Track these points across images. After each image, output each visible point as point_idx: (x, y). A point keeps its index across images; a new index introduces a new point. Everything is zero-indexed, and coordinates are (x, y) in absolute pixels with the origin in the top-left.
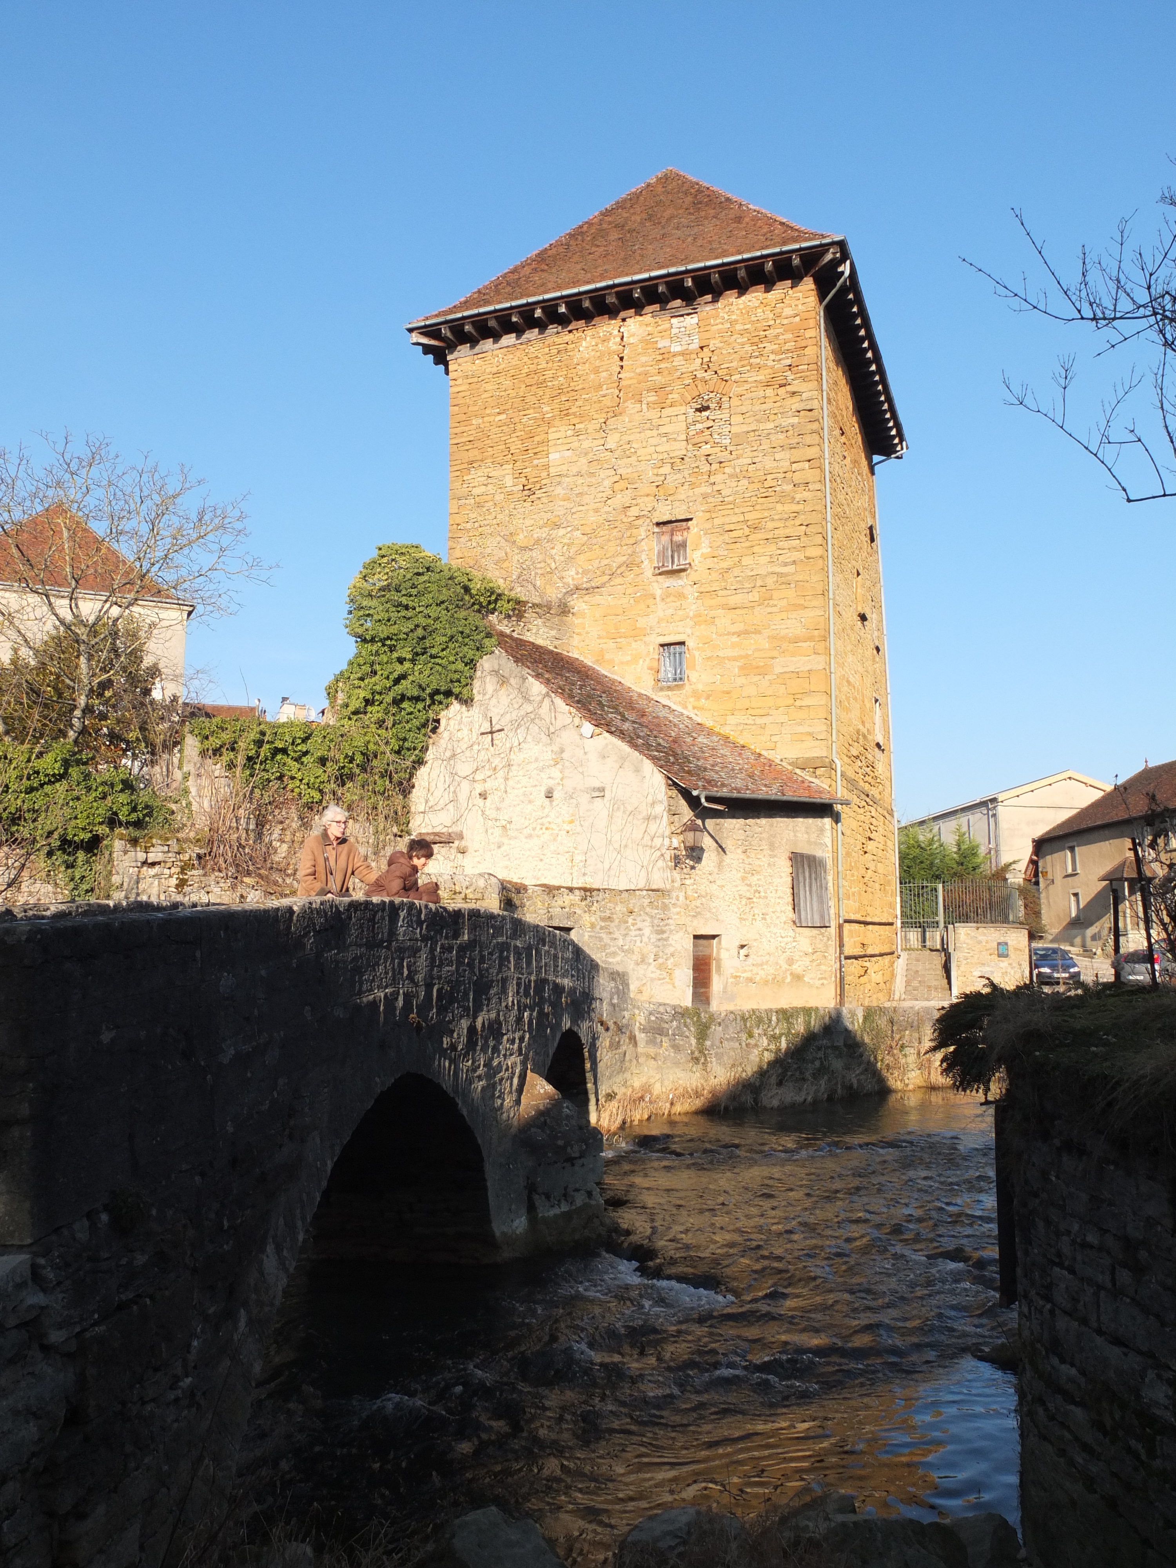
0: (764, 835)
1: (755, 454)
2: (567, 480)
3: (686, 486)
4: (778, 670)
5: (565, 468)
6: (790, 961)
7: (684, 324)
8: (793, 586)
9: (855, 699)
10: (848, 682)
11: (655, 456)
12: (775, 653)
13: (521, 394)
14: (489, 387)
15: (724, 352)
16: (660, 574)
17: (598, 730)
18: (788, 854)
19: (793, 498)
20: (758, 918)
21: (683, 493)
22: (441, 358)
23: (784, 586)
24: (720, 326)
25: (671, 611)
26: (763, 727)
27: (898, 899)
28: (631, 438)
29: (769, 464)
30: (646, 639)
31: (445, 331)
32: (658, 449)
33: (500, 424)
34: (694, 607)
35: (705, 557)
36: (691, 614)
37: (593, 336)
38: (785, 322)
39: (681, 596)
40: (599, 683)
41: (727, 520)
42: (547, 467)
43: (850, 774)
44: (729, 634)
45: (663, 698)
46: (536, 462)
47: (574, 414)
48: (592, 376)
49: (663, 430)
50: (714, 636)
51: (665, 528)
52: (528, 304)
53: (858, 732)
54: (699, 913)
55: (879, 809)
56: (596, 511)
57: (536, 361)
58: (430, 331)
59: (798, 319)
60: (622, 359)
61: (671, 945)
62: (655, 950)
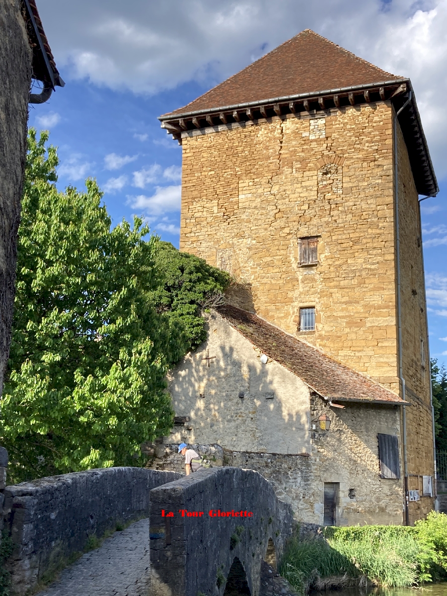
0: (363, 423)
1: (357, 200)
2: (249, 211)
3: (316, 217)
4: (368, 325)
5: (247, 203)
7: (318, 124)
8: (376, 276)
9: (411, 341)
10: (408, 332)
11: (299, 199)
12: (367, 315)
13: (224, 160)
14: (205, 155)
15: (340, 140)
16: (302, 267)
17: (270, 359)
18: (376, 434)
19: (378, 226)
20: (360, 472)
21: (315, 221)
22: (178, 137)
23: (372, 276)
24: (338, 126)
25: (307, 289)
26: (360, 358)
27: (435, 461)
28: (287, 188)
29: (364, 206)
30: (293, 304)
31: (181, 121)
32: (302, 195)
33: (211, 176)
34: (320, 286)
35: (327, 258)
36: (319, 291)
37: (265, 129)
38: (375, 124)
39: (314, 280)
40: (267, 330)
41: (340, 237)
42: (238, 203)
43: (409, 386)
44: (340, 303)
45: (301, 339)
46: (231, 199)
47: (254, 173)
48: (265, 151)
49: (304, 184)
50: (332, 304)
51: (306, 241)
52: (230, 109)
53: (412, 360)
54: (327, 469)
55: (424, 406)
56: (266, 229)
57: (232, 141)
58: (173, 122)
59: (382, 123)
60: (281, 142)
61: (312, 488)
62: (303, 491)
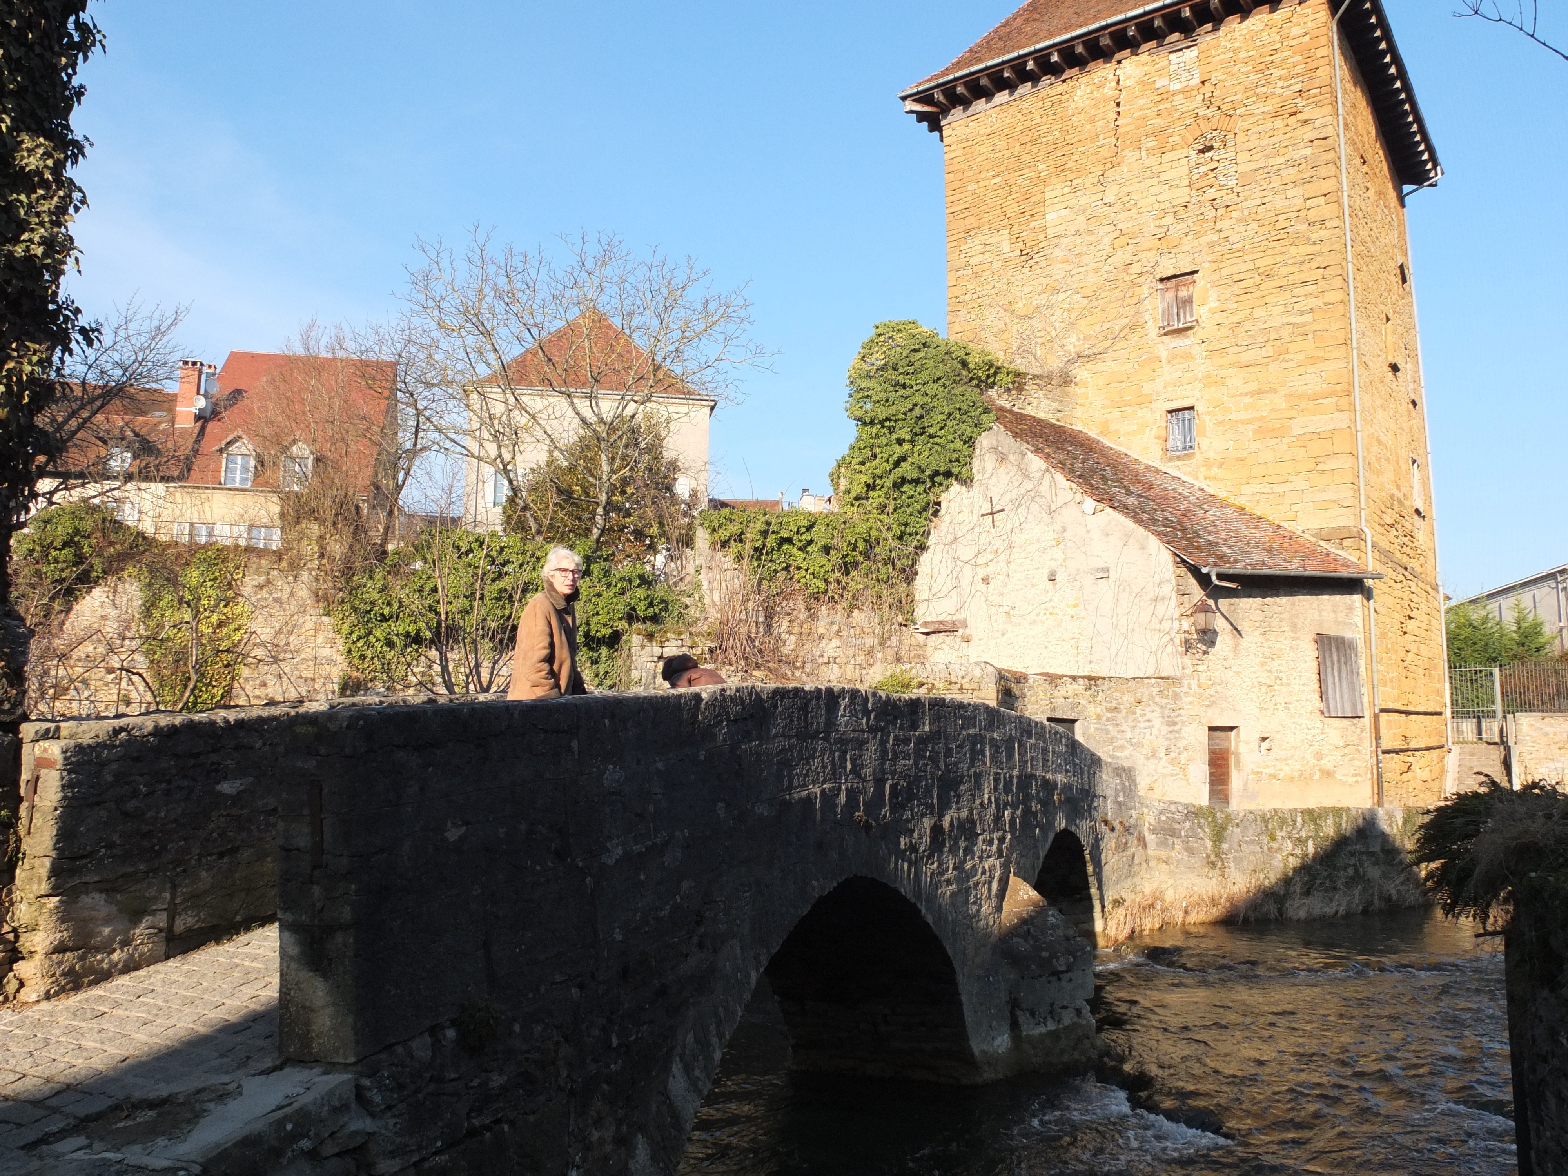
0: (1285, 615)
1: (1265, 193)
2: (1066, 240)
3: (1190, 236)
4: (1297, 431)
5: (1062, 227)
6: (1319, 756)
7: (1183, 59)
8: (1310, 336)
9: (1388, 460)
10: (1379, 442)
11: (1156, 206)
12: (1293, 413)
13: (1016, 154)
14: (983, 149)
15: (1227, 84)
16: (1165, 334)
17: (1101, 506)
18: (1313, 636)
19: (1309, 239)
20: (1281, 708)
21: (1187, 244)
22: (935, 125)
23: (1300, 338)
24: (1222, 57)
25: (1178, 374)
26: (1282, 496)
27: (1447, 685)
28: (1131, 189)
29: (1280, 203)
30: (1152, 406)
31: (938, 96)
32: (1160, 198)
33: (995, 187)
34: (1202, 368)
35: (1212, 312)
36: (1200, 376)
37: (1088, 84)
38: (1293, 43)
39: (1189, 356)
40: (1103, 456)
41: (1236, 269)
42: (1044, 228)
43: (1384, 544)
44: (1241, 394)
45: (1172, 469)
46: (1033, 224)
47: (1070, 169)
48: (1088, 127)
49: (1164, 177)
50: (1225, 398)
51: (1169, 284)
52: (1020, 57)
53: (1392, 497)
54: (1214, 702)
55: (1420, 583)
56: (1096, 271)
57: (1029, 117)
58: (923, 97)
59: (1307, 38)
60: (1118, 104)
61: (1183, 738)
62: (1166, 743)
